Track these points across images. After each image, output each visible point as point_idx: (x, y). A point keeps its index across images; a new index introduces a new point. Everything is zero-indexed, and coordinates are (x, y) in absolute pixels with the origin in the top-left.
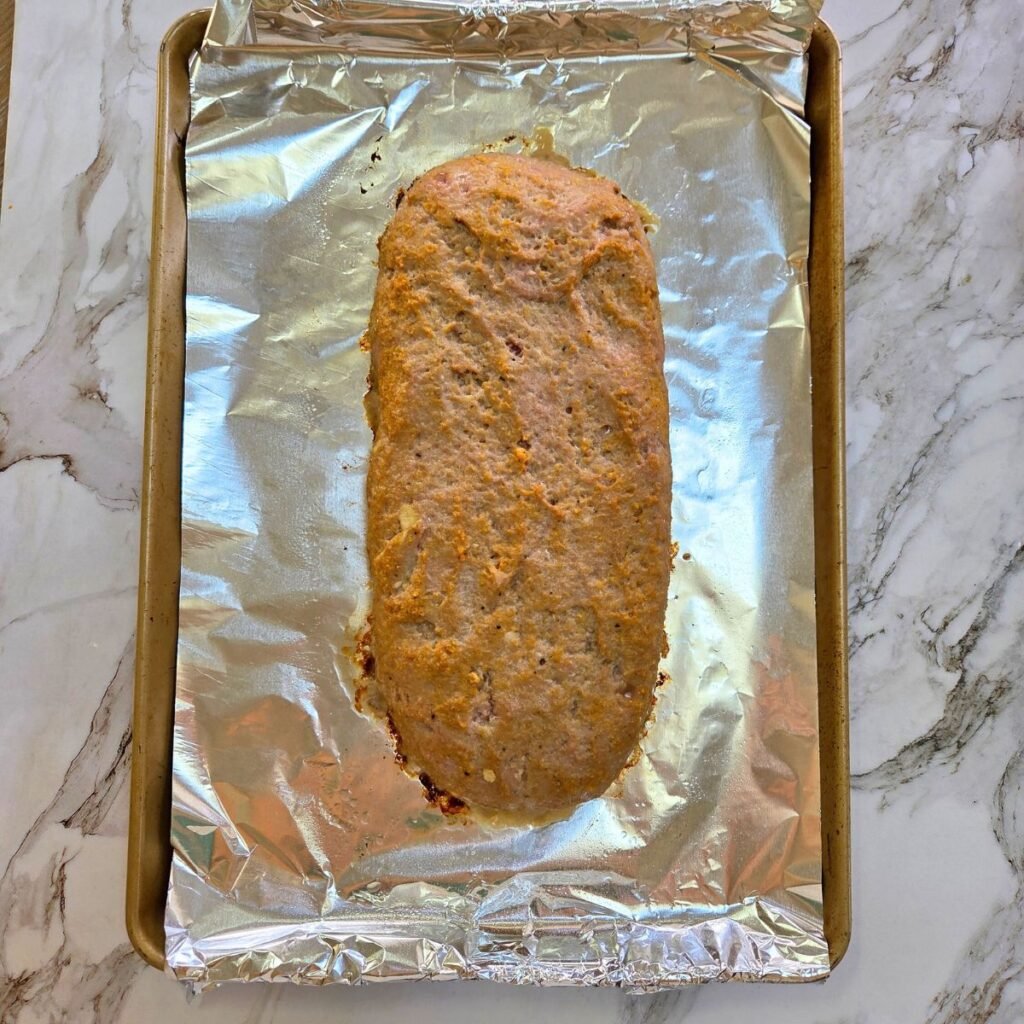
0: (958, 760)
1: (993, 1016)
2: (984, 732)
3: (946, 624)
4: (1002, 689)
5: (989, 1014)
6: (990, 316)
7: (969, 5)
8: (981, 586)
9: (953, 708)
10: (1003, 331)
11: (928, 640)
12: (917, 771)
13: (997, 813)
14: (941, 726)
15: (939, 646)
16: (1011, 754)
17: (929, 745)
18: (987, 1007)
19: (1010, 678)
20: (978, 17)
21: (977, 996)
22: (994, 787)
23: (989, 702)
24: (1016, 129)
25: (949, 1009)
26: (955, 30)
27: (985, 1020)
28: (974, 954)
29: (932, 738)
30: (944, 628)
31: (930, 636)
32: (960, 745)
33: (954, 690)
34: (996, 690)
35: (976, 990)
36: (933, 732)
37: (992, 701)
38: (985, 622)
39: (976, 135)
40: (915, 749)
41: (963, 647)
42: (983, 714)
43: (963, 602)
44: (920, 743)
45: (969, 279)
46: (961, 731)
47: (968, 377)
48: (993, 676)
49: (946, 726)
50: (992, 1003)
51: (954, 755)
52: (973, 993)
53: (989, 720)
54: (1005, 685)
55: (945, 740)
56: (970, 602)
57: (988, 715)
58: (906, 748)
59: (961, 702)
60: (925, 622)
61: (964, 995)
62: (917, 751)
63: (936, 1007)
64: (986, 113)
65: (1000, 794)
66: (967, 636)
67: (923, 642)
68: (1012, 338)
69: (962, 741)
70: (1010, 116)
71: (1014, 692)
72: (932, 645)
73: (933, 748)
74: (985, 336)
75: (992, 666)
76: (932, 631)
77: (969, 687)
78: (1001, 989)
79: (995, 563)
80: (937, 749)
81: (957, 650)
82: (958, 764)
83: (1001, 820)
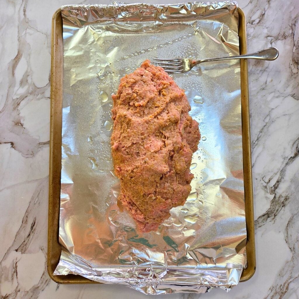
0: (274, 220)
1: (286, 293)
2: (282, 211)
3: (270, 181)
4: (286, 199)
5: (286, 292)
6: (278, 91)
7: (269, 2)
8: (279, 169)
9: (273, 205)
10: (283, 95)
11: (264, 186)
12: (263, 224)
13: (286, 235)
14: (269, 210)
15: (268, 187)
16: (289, 218)
17: (266, 216)
18: (284, 291)
19: (289, 196)
20: (271, 5)
21: (282, 287)
22: (285, 227)
23: (283, 203)
24: (284, 37)
25: (274, 291)
26: (265, 9)
27: (284, 294)
28: (280, 275)
29: (267, 214)
30: (269, 182)
31: (265, 184)
32: (275, 216)
33: (273, 200)
34: (285, 199)
35: (281, 285)
36: (267, 212)
37: (284, 202)
38: (281, 179)
39: (272, 39)
40: (262, 217)
41: (275, 187)
42: (281, 206)
43: (274, 174)
44: (264, 216)
45: (272, 81)
46: (275, 212)
47: (273, 109)
48: (284, 195)
49: (271, 210)
50: (286, 289)
51: (273, 219)
52: (280, 286)
53: (283, 208)
54: (287, 198)
55: (271, 214)
56: (276, 174)
57: (283, 206)
58: (260, 217)
59: (275, 203)
60: (263, 180)
61: (278, 287)
62: (263, 218)
63: (270, 291)
64: (275, 33)
65: (287, 229)
66: (276, 184)
67: (263, 186)
68: (285, 97)
69: (276, 214)
70: (282, 33)
71: (290, 200)
72: (266, 187)
73: (267, 217)
74: (277, 97)
75: (283, 192)
76: (266, 183)
77: (277, 199)
78: (288, 285)
79: (283, 163)
80: (268, 217)
81: (273, 188)
82: (275, 221)
83: (287, 236)
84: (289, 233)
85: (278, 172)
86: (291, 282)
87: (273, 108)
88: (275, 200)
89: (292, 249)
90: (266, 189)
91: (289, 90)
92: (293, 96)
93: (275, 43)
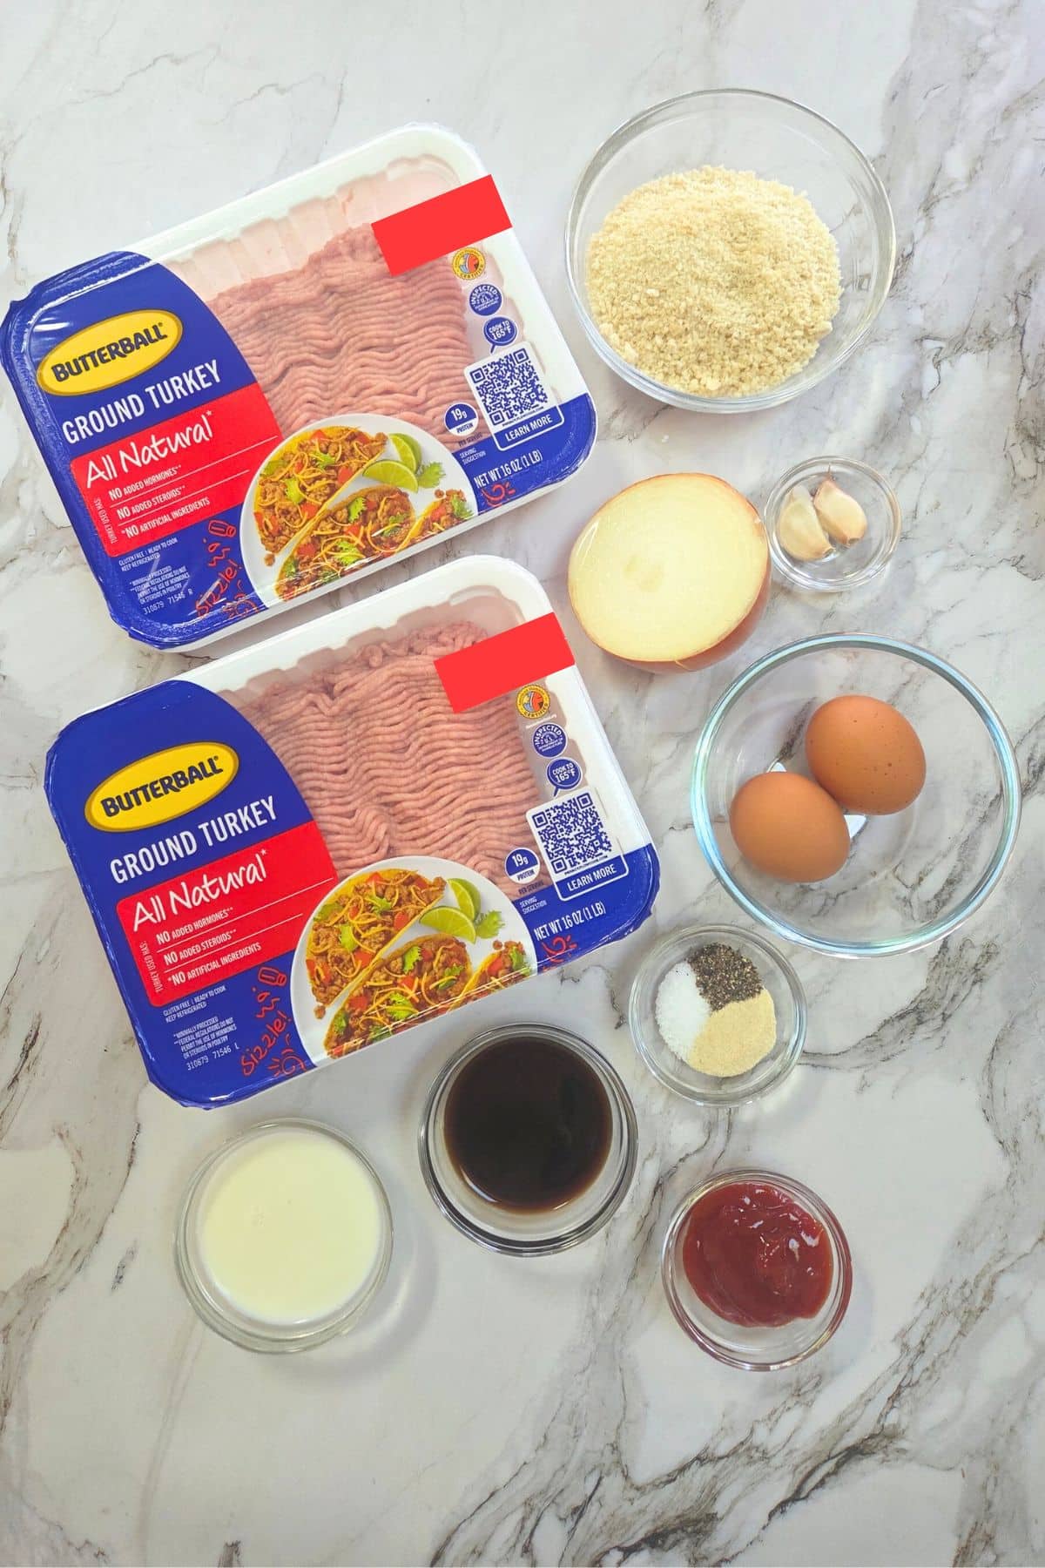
84: (998, 1084)
85: (950, 849)
86: (1003, 1271)
87: (940, 608)
88: (946, 959)
89: (1010, 1147)
90: (907, 909)
91: (1003, 541)
92: (1018, 563)
93: (950, 362)
